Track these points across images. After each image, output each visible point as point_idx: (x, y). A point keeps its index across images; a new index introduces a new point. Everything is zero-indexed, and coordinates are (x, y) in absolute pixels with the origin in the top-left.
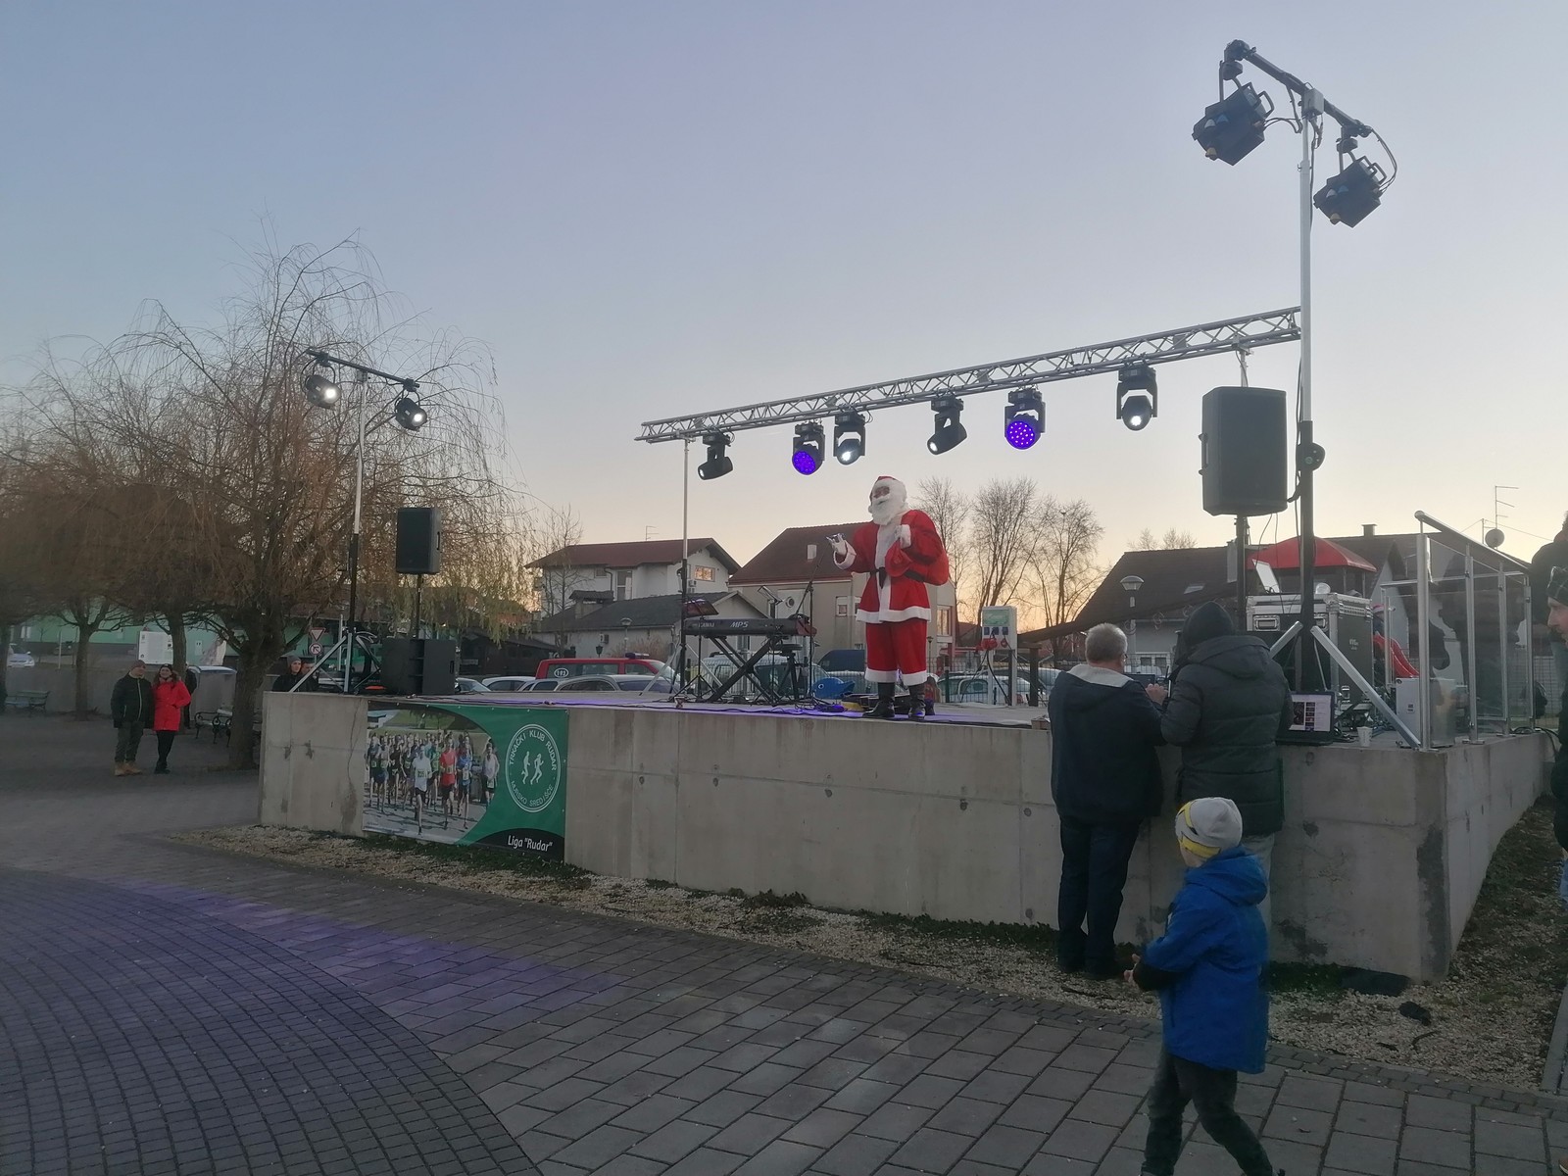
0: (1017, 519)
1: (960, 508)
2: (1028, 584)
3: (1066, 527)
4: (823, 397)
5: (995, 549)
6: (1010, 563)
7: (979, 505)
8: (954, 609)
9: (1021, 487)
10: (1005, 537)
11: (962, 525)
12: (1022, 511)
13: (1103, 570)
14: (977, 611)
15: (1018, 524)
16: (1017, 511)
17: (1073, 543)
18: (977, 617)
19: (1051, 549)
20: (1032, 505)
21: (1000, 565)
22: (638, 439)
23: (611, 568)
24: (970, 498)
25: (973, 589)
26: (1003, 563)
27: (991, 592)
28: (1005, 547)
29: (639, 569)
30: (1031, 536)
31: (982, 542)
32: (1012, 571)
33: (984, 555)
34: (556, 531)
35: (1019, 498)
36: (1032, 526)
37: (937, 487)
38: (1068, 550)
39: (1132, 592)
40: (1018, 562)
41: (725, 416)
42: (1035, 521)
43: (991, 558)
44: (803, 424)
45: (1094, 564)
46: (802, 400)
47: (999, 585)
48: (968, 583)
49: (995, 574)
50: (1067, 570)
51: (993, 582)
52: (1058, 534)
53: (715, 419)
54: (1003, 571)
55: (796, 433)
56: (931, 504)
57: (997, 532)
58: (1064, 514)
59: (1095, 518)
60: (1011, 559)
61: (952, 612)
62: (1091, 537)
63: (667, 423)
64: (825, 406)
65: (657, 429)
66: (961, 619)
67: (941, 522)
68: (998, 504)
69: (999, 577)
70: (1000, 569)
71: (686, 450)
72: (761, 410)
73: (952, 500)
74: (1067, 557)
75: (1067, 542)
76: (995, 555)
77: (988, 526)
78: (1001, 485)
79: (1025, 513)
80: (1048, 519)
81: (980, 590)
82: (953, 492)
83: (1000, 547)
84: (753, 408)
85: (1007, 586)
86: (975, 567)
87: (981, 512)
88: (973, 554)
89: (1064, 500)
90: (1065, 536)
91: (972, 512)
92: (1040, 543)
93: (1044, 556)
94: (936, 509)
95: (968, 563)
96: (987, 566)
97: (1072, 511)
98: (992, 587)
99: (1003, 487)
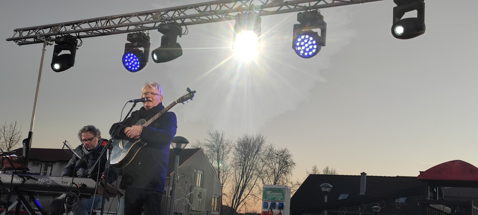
0: (255, 155)
1: (228, 147)
2: (258, 188)
3: (278, 161)
4: (151, 14)
5: (243, 169)
6: (250, 177)
7: (237, 146)
8: (221, 197)
9: (258, 139)
10: (249, 163)
11: (228, 155)
12: (258, 151)
13: (294, 184)
14: (232, 200)
15: (255, 157)
16: (255, 151)
17: (280, 170)
18: (231, 202)
19: (270, 172)
20: (263, 149)
21: (245, 177)
22: (9, 40)
23: (42, 162)
24: (233, 142)
25: (231, 188)
26: (246, 177)
27: (240, 190)
28: (248, 168)
29: (57, 163)
30: (261, 164)
31: (238, 164)
32: (251, 181)
33: (238, 171)
34: (6, 135)
35: (257, 144)
36: (262, 159)
37: (217, 135)
38: (278, 173)
39: (326, 193)
40: (254, 176)
41: (75, 25)
42: (263, 157)
43: (241, 173)
44: (134, 34)
45: (290, 180)
46: (135, 16)
47: (244, 187)
48: (229, 185)
49: (242, 181)
50: (277, 182)
51: (241, 185)
52: (274, 164)
53: (69, 28)
54: (246, 180)
55: (128, 40)
56: (214, 143)
57: (245, 160)
58: (277, 155)
59: (292, 158)
60: (250, 174)
61: (220, 199)
62: (289, 167)
63: (33, 30)
64: (152, 19)
65: (25, 34)
66: (224, 203)
67: (218, 153)
68: (246, 147)
69: (244, 183)
70: (245, 179)
71: (44, 50)
72: (103, 22)
73: (224, 142)
74: (278, 176)
75: (278, 169)
76: (243, 172)
77: (241, 157)
78: (248, 137)
79: (259, 152)
80: (269, 156)
81: (234, 189)
82: (225, 138)
83: (246, 168)
84: (96, 20)
85: (247, 188)
86: (232, 177)
87: (238, 150)
88: (232, 171)
89: (278, 148)
90: (277, 165)
91: (233, 150)
92: (265, 168)
93: (266, 175)
94: (216, 146)
95: (229, 175)
96: (238, 177)
97: (281, 154)
98: (240, 188)
99: (249, 138)
